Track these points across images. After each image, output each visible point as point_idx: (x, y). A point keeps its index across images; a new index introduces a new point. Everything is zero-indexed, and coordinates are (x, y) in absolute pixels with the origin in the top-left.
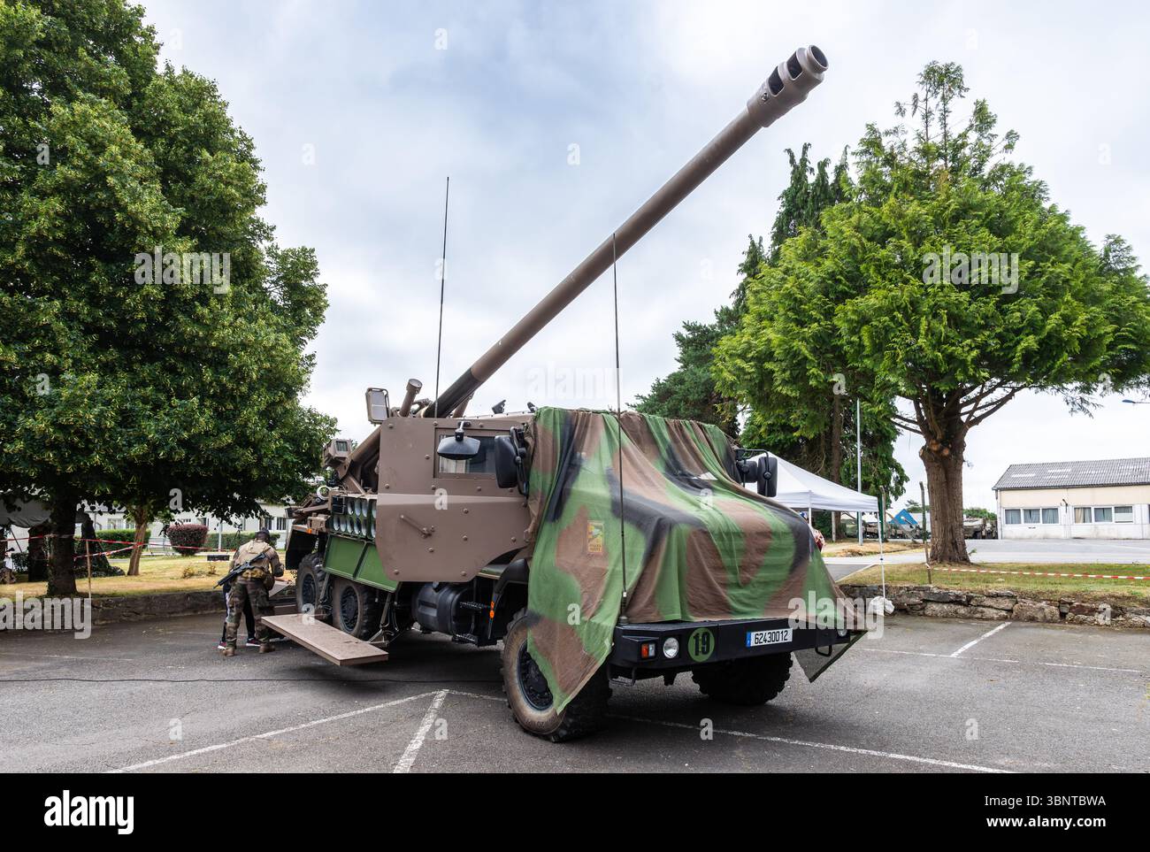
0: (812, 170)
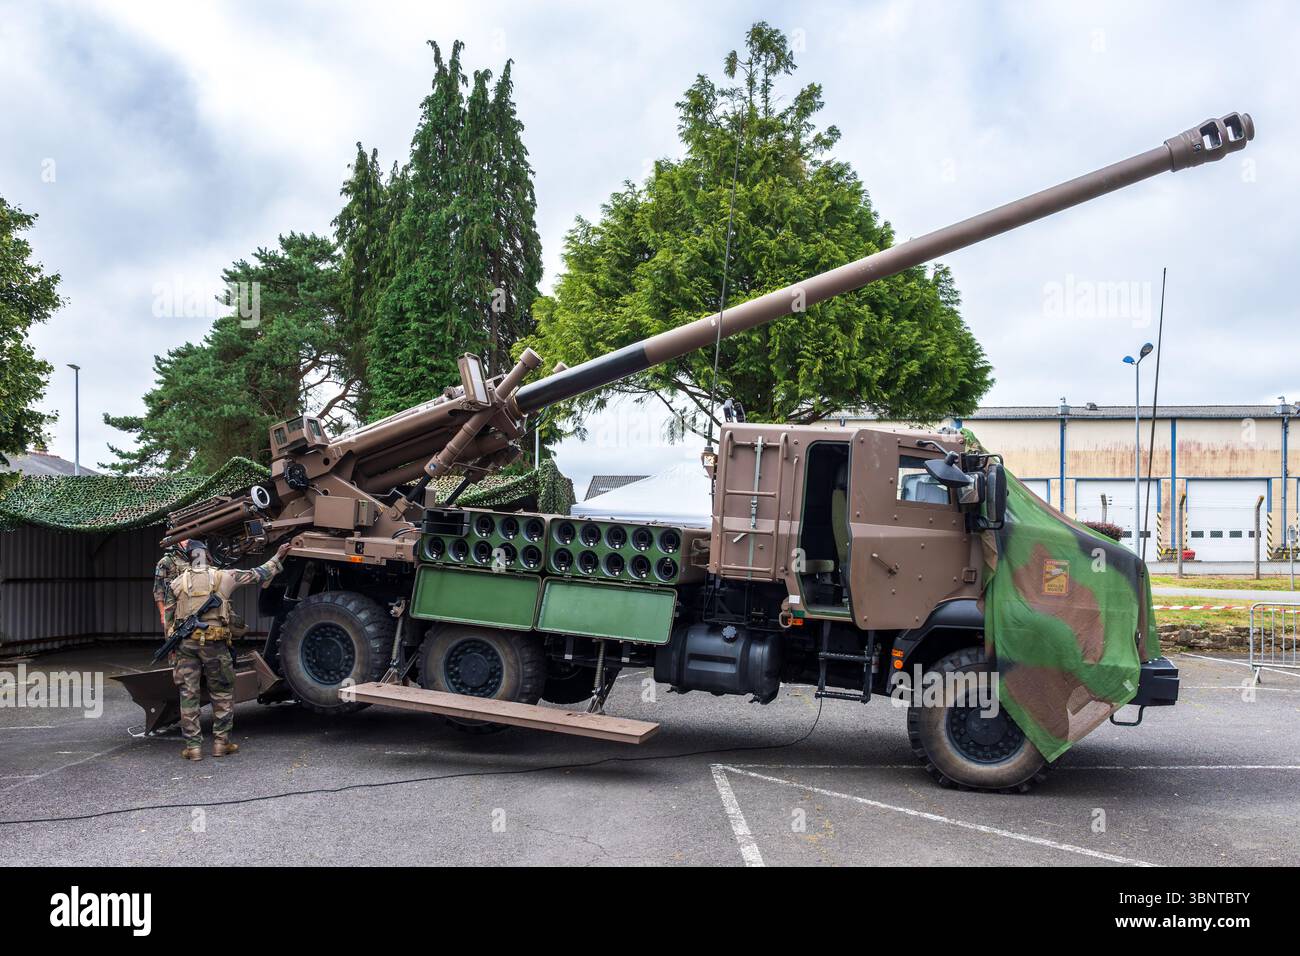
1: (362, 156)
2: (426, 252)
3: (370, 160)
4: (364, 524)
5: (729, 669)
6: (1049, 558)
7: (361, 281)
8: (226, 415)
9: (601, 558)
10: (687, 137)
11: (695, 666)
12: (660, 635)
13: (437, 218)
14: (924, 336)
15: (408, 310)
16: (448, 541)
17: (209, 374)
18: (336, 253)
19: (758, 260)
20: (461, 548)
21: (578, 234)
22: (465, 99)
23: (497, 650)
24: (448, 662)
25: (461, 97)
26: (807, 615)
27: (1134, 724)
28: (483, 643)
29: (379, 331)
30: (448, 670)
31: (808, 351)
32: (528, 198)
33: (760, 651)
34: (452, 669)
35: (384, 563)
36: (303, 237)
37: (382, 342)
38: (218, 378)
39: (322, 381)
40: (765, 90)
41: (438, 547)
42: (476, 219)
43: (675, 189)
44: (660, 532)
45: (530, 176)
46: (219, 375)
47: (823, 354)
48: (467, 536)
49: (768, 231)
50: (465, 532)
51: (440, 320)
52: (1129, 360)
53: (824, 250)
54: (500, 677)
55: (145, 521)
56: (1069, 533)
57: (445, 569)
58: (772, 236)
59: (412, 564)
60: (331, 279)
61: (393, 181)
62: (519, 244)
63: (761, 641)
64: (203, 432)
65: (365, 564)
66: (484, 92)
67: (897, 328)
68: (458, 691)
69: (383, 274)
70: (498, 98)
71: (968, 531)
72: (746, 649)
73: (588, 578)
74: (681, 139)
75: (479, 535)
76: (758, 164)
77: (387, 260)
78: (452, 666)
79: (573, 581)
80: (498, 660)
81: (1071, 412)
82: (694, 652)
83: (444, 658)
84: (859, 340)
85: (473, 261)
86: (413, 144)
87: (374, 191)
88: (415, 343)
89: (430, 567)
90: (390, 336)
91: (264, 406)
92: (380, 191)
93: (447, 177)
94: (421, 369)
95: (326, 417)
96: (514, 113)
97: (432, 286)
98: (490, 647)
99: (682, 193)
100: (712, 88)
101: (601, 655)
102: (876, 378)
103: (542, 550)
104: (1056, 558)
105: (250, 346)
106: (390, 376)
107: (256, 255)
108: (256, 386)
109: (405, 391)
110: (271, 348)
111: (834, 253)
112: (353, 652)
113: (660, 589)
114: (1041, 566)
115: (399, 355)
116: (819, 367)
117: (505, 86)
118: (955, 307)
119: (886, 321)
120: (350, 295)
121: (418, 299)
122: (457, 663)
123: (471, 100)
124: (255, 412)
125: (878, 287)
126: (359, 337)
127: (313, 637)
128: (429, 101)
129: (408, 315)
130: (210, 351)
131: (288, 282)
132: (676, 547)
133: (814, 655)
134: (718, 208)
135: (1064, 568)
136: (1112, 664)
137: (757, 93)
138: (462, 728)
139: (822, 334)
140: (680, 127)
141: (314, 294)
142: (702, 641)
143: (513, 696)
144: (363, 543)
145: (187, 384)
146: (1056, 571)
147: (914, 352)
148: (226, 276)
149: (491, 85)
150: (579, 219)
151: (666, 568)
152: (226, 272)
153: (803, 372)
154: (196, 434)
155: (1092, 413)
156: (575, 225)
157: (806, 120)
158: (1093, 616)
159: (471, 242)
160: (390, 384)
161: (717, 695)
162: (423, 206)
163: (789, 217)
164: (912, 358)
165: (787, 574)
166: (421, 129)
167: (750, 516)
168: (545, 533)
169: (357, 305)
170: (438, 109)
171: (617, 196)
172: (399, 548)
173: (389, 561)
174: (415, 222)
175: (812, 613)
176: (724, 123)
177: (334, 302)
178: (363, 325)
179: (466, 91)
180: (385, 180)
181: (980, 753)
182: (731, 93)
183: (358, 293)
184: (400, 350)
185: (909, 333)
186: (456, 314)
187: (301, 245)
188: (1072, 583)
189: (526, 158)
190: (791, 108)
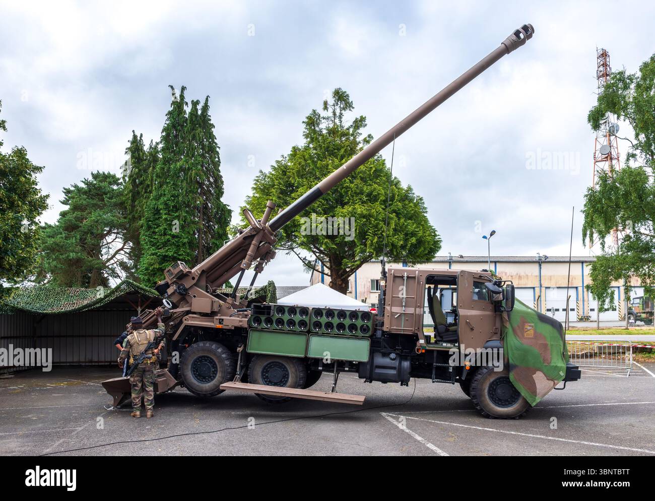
0: (187, 104)
1: (135, 137)
2: (169, 183)
3: (139, 138)
4: (215, 310)
5: (393, 372)
6: (527, 322)
7: (135, 195)
8: (71, 257)
9: (335, 325)
10: (306, 136)
11: (378, 371)
12: (365, 358)
13: (175, 167)
14: (417, 227)
15: (161, 209)
16: (263, 318)
17: (62, 238)
18: (120, 181)
19: (346, 192)
20: (269, 321)
21: (261, 178)
22: (188, 113)
23: (286, 366)
24: (263, 372)
25: (185, 112)
26: (427, 348)
27: (562, 389)
28: (280, 363)
29: (146, 219)
30: (263, 375)
31: (370, 233)
32: (217, 159)
33: (406, 364)
34: (265, 375)
35: (233, 328)
36: (104, 173)
37: (147, 224)
38: (66, 240)
39: (113, 241)
40: (340, 117)
41: (258, 320)
42: (194, 168)
43: (305, 160)
44: (362, 313)
45: (218, 149)
46: (66, 238)
47: (376, 235)
48: (273, 315)
49: (349, 180)
50: (272, 314)
51: (177, 214)
52: (485, 237)
53: (375, 189)
54: (288, 378)
55: (79, 309)
56: (534, 312)
57: (262, 330)
58: (351, 182)
59: (246, 328)
60: (120, 194)
61: (150, 149)
62: (211, 180)
63: (406, 359)
64: (59, 266)
65: (223, 329)
66: (197, 110)
67: (405, 223)
68: (268, 385)
69: (146, 192)
70: (202, 113)
71: (495, 312)
72: (400, 363)
73: (329, 334)
74: (304, 137)
75: (278, 316)
76: (343, 150)
77: (148, 186)
78: (264, 374)
79: (323, 335)
80: (287, 371)
81: (454, 259)
82: (377, 365)
83: (261, 370)
84: (393, 228)
85: (192, 187)
86: (162, 133)
87: (141, 153)
88: (165, 225)
89: (256, 330)
90: (152, 221)
91: (89, 253)
92: (144, 153)
93: (179, 148)
94: (168, 237)
95: (114, 258)
96: (210, 120)
97: (173, 199)
98: (283, 365)
99: (309, 161)
100: (319, 116)
101: (335, 367)
102: (400, 245)
103: (308, 322)
104: (529, 323)
105: (81, 225)
106: (152, 240)
107: (82, 181)
108: (84, 244)
109: (160, 247)
110: (91, 226)
111: (379, 191)
112: (216, 368)
113: (363, 338)
114: (523, 325)
115: (157, 230)
116: (375, 240)
117: (206, 108)
118: (425, 215)
119: (402, 220)
120: (130, 201)
121: (166, 204)
122: (267, 372)
123: (190, 113)
124: (84, 256)
125: (397, 205)
126: (134, 221)
127: (196, 363)
128: (170, 113)
129: (161, 211)
130: (61, 227)
131: (98, 195)
132: (368, 320)
133: (431, 365)
134: (327, 169)
135: (532, 326)
136: (555, 365)
137: (337, 118)
138: (270, 401)
139: (376, 226)
140: (304, 132)
141: (112, 200)
142: (380, 360)
143: (295, 386)
144: (223, 320)
145: (52, 242)
146: (529, 328)
147: (413, 234)
148: (64, 191)
149: (199, 107)
150: (261, 172)
151: (364, 329)
152: (65, 189)
153: (369, 242)
154: (56, 267)
155: (461, 259)
156: (259, 174)
157: (358, 131)
158: (545, 345)
159: (191, 178)
160: (152, 244)
161: (384, 383)
162: (168, 161)
163: (358, 174)
164: (412, 237)
165: (419, 331)
166: (166, 125)
167: (402, 306)
168: (309, 314)
169: (133, 206)
170: (175, 117)
171: (277, 162)
172: (240, 321)
173: (236, 327)
174: (164, 169)
175: (429, 347)
176: (325, 132)
177: (121, 205)
178: (136, 215)
179: (188, 109)
180: (146, 148)
181: (500, 403)
182: (328, 118)
183: (133, 201)
184: (157, 228)
185: (411, 227)
186: (184, 211)
187: (103, 177)
188: (535, 332)
189: (215, 141)
190: (352, 126)
